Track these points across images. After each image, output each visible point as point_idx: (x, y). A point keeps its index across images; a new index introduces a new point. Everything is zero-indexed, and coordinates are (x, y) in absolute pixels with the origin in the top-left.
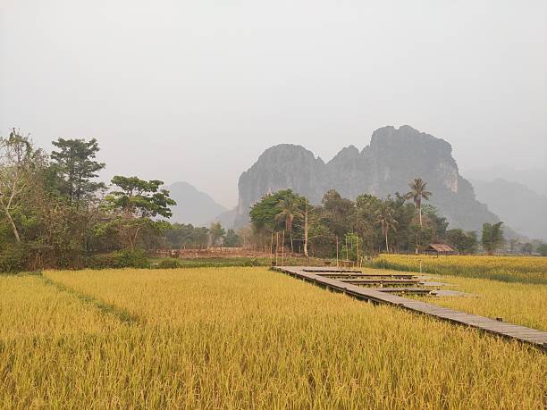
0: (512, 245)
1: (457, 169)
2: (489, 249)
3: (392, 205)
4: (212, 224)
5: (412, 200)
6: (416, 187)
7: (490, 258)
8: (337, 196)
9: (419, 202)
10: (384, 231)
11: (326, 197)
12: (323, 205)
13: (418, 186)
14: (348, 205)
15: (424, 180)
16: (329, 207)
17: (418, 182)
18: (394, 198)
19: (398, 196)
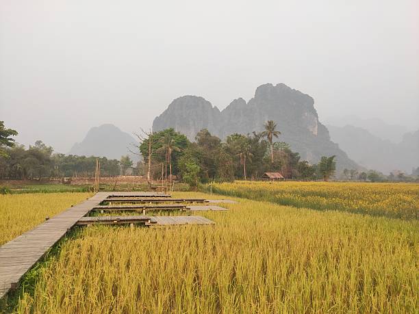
0: (352, 174)
1: (317, 117)
2: (325, 177)
3: (250, 141)
4: (122, 157)
5: (266, 138)
6: (268, 128)
7: (325, 183)
8: (208, 134)
9: (270, 139)
10: (243, 162)
11: (198, 134)
12: (196, 142)
13: (270, 126)
14: (216, 142)
15: (275, 122)
16: (201, 143)
17: (270, 123)
18: (252, 136)
19: (255, 135)
